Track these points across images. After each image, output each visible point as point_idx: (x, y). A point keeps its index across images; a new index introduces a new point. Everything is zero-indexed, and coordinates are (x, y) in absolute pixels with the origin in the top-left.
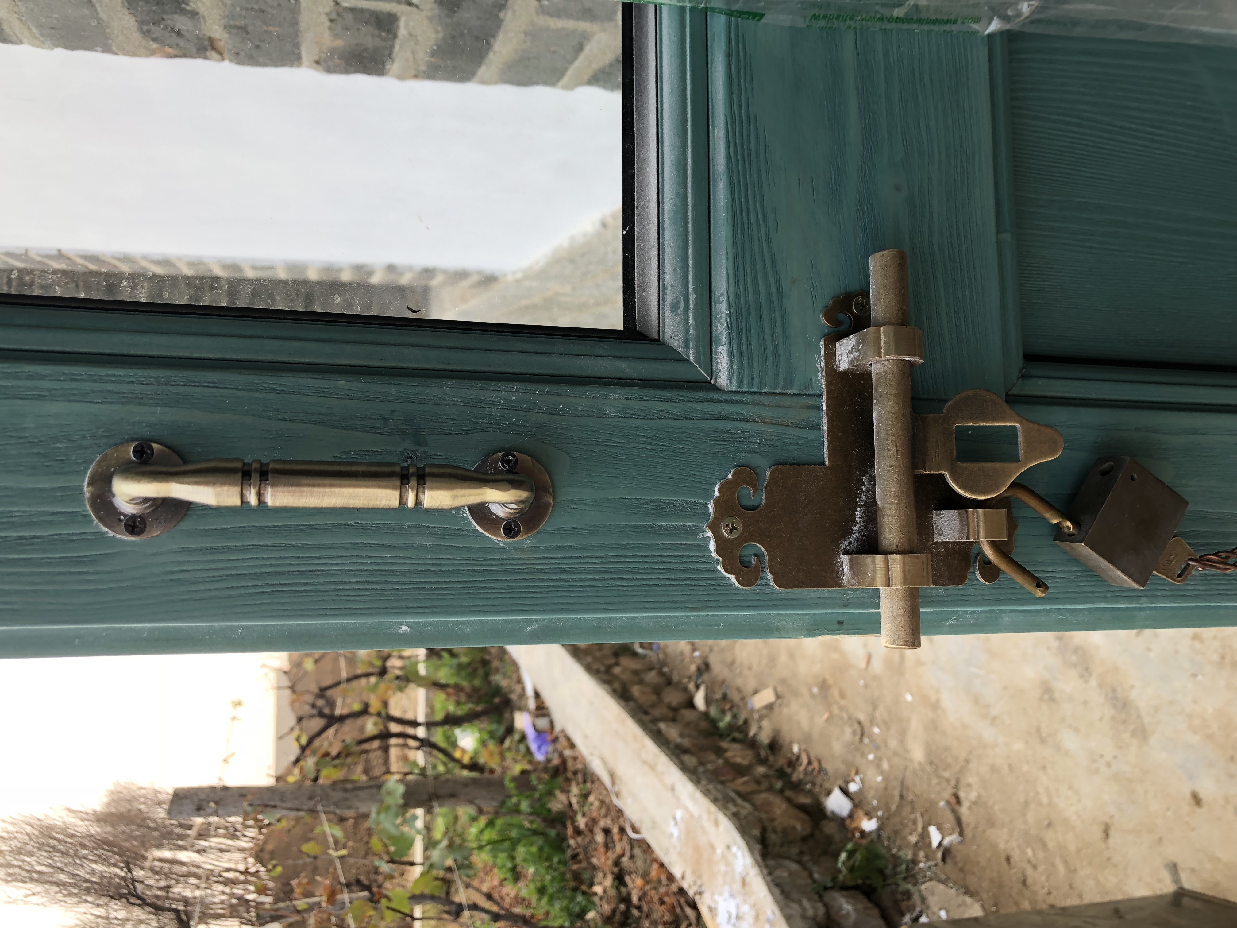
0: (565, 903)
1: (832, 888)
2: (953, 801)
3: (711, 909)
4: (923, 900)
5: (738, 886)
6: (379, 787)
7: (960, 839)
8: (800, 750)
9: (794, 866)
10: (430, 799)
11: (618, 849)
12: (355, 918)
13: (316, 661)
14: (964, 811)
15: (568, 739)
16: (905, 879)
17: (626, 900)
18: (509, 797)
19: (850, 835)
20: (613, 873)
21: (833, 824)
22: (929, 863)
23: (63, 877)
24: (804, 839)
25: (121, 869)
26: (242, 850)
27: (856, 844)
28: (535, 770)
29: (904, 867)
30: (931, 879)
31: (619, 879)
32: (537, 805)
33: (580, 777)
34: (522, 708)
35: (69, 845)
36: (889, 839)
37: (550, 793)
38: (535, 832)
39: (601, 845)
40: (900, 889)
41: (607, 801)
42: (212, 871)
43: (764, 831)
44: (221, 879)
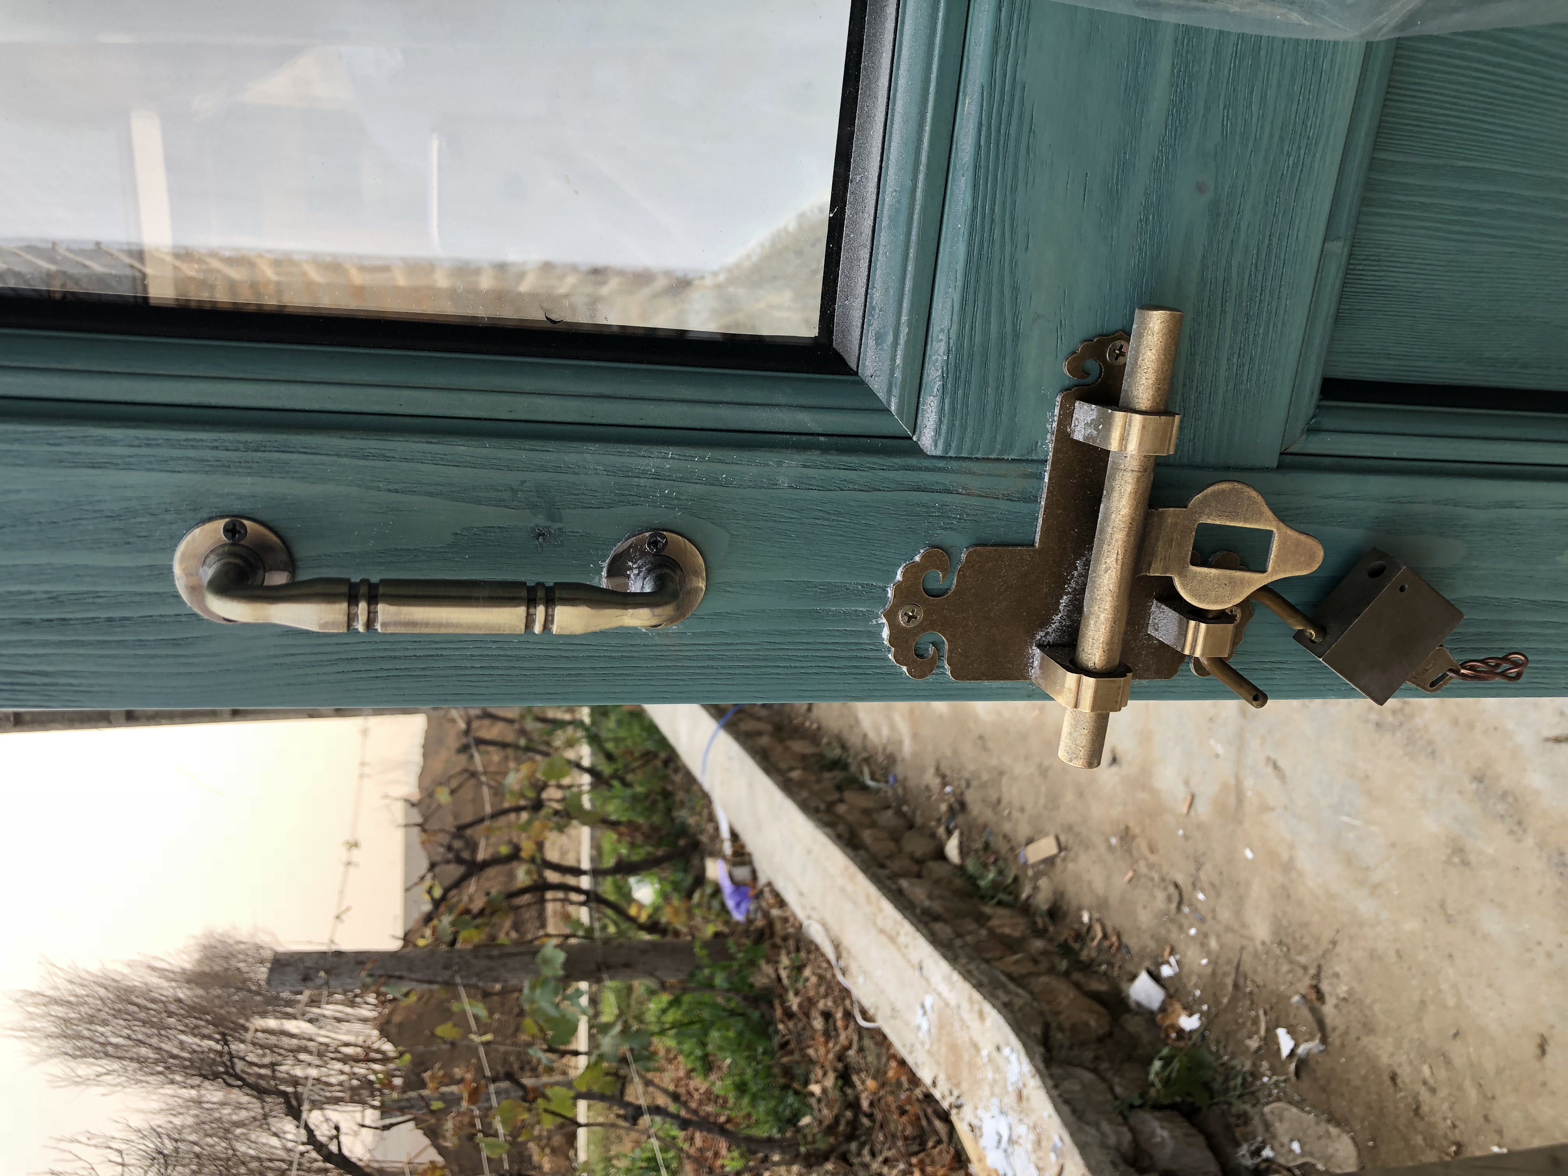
0: (772, 1103)
1: (1141, 1106)
2: (1313, 996)
3: (972, 1128)
4: (1267, 1126)
5: (1010, 1100)
6: (535, 953)
7: (1322, 1048)
8: (1090, 919)
9: (1088, 1076)
10: (599, 970)
11: (843, 1038)
12: (504, 1122)
13: (453, 792)
14: (1328, 1009)
15: (777, 895)
16: (1240, 1096)
17: (854, 1105)
18: (700, 967)
19: (1163, 1035)
20: (835, 1070)
21: (1137, 1019)
22: (1275, 1078)
23: (143, 1051)
24: (1100, 1040)
25: (217, 1041)
26: (365, 1020)
27: (1173, 1048)
28: (732, 933)
29: (1239, 1080)
30: (1278, 1099)
31: (845, 1077)
32: (736, 979)
33: (791, 943)
34: (717, 854)
35: (152, 1012)
36: (1218, 1042)
37: (752, 963)
38: (732, 1013)
39: (820, 1033)
40: (1234, 1110)
41: (829, 975)
42: (327, 1045)
43: (1047, 1027)
44: (339, 1055)
